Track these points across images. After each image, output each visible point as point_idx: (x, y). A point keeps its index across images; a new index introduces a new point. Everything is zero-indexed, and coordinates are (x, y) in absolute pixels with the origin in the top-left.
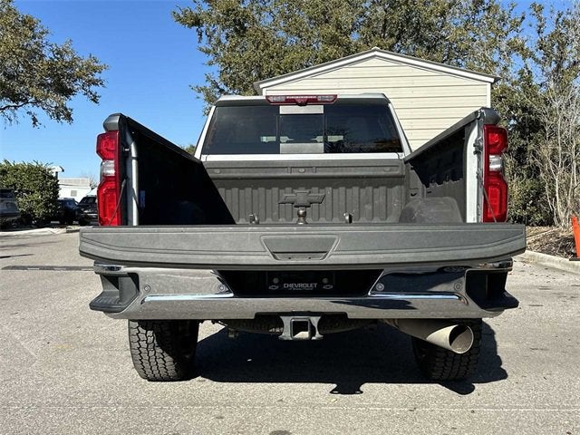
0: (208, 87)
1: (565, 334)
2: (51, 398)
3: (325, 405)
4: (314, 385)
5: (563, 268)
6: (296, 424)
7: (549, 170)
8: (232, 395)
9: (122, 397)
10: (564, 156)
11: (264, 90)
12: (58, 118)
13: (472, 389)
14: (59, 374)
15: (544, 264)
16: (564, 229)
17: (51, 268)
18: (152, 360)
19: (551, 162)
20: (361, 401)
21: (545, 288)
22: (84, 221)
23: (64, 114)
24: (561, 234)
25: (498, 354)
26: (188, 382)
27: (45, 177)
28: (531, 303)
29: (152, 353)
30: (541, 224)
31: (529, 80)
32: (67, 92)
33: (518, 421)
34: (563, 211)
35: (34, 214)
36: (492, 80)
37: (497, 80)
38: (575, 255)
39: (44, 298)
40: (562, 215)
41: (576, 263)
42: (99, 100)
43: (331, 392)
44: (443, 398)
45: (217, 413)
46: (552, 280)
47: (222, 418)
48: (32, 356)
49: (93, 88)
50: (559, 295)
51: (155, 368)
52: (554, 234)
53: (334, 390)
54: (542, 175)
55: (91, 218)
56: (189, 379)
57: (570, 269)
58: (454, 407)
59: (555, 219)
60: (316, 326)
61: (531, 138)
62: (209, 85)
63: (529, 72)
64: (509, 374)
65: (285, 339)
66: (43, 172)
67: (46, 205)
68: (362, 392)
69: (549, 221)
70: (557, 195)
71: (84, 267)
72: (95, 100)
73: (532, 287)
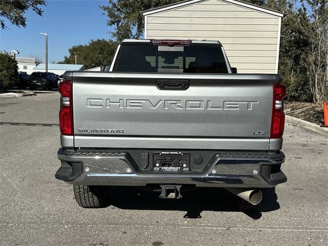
0: (110, 7)
1: (313, 179)
2: (30, 218)
3: (181, 226)
4: (175, 212)
5: (316, 131)
6: (166, 238)
7: (312, 70)
8: (130, 218)
9: (70, 219)
10: (322, 62)
11: (146, 17)
12: (17, 24)
13: (261, 215)
14: (32, 202)
15: (306, 127)
16: (319, 105)
17: (18, 124)
18: (87, 198)
19: (314, 66)
20: (200, 223)
21: (304, 145)
22: (33, 88)
23: (20, 21)
24: (317, 109)
25: (276, 192)
26: (106, 209)
27: (9, 61)
28: (296, 156)
29: (86, 195)
30: (306, 101)
31: (304, 15)
32: (22, 7)
33: (284, 237)
34: (319, 94)
35: (3, 83)
36: (282, 15)
37: (285, 15)
38: (323, 123)
39: (17, 147)
40: (318, 96)
41: (324, 128)
42: (43, 13)
43: (184, 217)
44: (244, 222)
45: (123, 230)
46: (309, 140)
47: (126, 233)
48: (15, 189)
49: (39, 6)
50: (313, 151)
51: (87, 202)
52: (313, 108)
53: (186, 215)
54: (308, 73)
55: (37, 86)
56: (106, 207)
57: (320, 132)
58: (250, 228)
59: (314, 99)
60: (179, 190)
61: (303, 50)
62: (110, 6)
63: (305, 9)
64: (281, 206)
65: (162, 198)
66: (8, 58)
67: (10, 78)
68: (201, 217)
69: (310, 99)
70: (316, 85)
71: (37, 124)
72: (40, 13)
73: (298, 144)
